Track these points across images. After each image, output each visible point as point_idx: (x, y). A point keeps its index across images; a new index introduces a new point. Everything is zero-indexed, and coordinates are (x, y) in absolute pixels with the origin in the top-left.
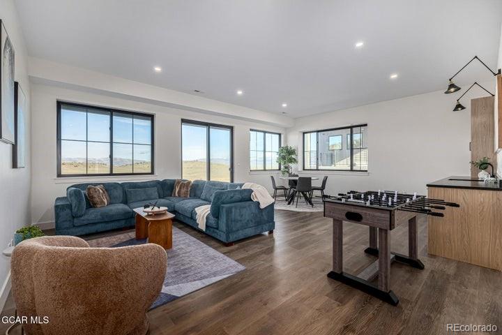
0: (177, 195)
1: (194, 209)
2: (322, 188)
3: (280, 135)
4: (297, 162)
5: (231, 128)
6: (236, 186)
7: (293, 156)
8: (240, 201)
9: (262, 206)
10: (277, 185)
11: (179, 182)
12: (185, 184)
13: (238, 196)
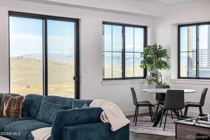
0: (4, 114)
1: (30, 131)
2: (200, 105)
3: (145, 28)
4: (169, 67)
5: (77, 22)
6: (84, 102)
7: (164, 59)
8: (87, 123)
9: (114, 128)
10: (139, 100)
11: (7, 98)
12: (15, 100)
13: (84, 117)
